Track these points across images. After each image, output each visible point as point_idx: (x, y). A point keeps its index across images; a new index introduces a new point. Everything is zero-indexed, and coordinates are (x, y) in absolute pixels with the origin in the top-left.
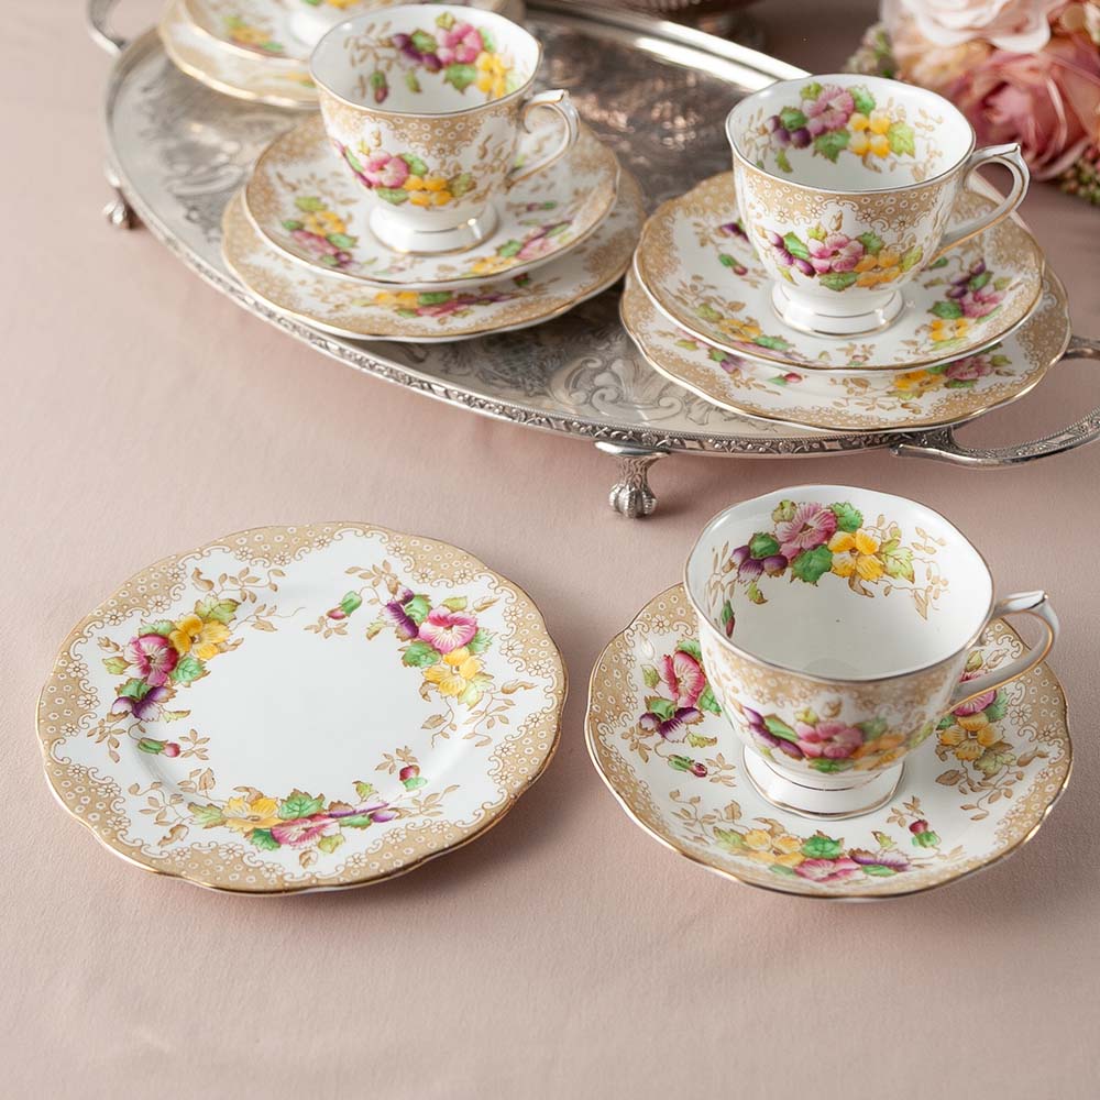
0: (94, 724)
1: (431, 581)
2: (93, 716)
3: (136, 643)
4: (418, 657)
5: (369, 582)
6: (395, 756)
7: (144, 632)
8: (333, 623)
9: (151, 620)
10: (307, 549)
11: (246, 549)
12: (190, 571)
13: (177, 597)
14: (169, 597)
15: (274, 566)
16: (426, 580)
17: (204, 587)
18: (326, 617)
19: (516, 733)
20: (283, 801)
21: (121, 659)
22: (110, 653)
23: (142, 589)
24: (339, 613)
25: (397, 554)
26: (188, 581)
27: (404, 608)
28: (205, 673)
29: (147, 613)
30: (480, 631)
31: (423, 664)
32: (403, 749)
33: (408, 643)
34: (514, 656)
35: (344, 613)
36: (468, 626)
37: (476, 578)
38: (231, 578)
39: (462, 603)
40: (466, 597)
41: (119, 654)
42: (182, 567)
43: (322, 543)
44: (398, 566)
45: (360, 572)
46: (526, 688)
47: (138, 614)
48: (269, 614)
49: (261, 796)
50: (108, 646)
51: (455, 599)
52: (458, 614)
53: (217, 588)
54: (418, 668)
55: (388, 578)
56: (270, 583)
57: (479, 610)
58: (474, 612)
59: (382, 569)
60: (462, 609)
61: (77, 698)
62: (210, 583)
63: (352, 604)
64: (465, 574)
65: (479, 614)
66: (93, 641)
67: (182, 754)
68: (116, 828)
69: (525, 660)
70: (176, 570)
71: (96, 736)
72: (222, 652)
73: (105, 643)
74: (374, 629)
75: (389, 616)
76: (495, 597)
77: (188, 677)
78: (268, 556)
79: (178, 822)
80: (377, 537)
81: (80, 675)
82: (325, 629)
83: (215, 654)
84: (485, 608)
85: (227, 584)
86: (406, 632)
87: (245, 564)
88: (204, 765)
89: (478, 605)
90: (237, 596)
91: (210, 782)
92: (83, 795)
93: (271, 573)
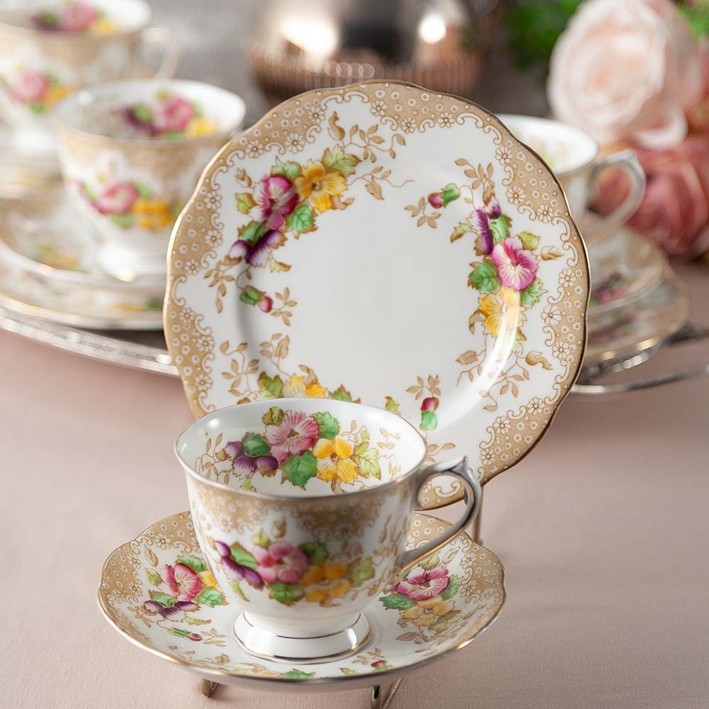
0: (213, 264)
1: (520, 205)
2: (214, 255)
3: (266, 181)
4: (483, 278)
5: (470, 181)
6: (426, 383)
7: (274, 173)
8: (429, 210)
9: (284, 159)
10: (432, 123)
11: (382, 103)
12: (329, 114)
13: (311, 140)
14: (305, 139)
15: (400, 131)
16: (516, 202)
17: (336, 134)
18: (427, 200)
19: (517, 412)
20: (330, 393)
21: (250, 196)
22: (242, 188)
23: (285, 124)
24: (439, 200)
25: (503, 161)
26: (325, 124)
27: (490, 221)
28: (313, 228)
29: (282, 151)
30: (536, 282)
31: (484, 289)
32: (434, 377)
33: (480, 259)
34: (550, 326)
35: (442, 200)
36: (529, 271)
37: (555, 221)
38: (361, 131)
39: (534, 243)
40: (539, 237)
41: (250, 191)
42: (323, 108)
43: (446, 122)
44: (500, 175)
45: (466, 167)
46: (544, 367)
47: (275, 149)
48: (383, 177)
49: (315, 382)
50: (243, 179)
51: (531, 235)
52: (526, 253)
53: (347, 139)
54: (478, 291)
55: (487, 184)
56: (391, 149)
57: (544, 258)
58: (540, 258)
59: (486, 173)
60: (532, 250)
61: (206, 233)
62: (342, 131)
63: (451, 195)
64: (548, 212)
65: (542, 261)
66: (233, 171)
67: (272, 311)
68: (200, 388)
69: (556, 335)
70: (318, 109)
71: (211, 279)
72: (334, 208)
73: (241, 174)
74: (460, 231)
75: (475, 221)
76: (562, 251)
77: (300, 227)
78: (397, 118)
79: (245, 396)
80: (492, 135)
81: (214, 207)
82: (421, 215)
83: (327, 208)
84: (550, 259)
85: (356, 138)
86: (483, 246)
87: (375, 120)
88: (285, 331)
89: (545, 252)
90: (359, 153)
91: (284, 351)
92: (185, 344)
93: (395, 138)
